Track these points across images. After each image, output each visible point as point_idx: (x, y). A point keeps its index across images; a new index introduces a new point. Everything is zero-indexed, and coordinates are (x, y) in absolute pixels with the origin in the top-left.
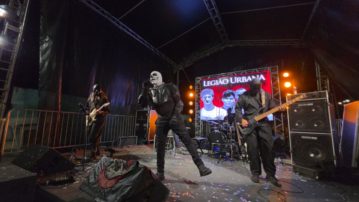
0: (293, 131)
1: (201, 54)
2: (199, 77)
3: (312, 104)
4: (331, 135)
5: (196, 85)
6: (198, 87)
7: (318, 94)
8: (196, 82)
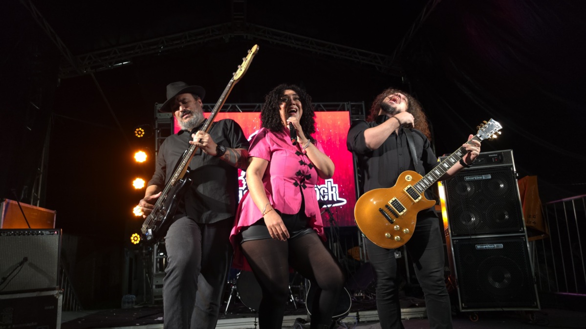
0: (457, 236)
3: (489, 177)
4: (524, 236)
5: (157, 127)
6: (162, 136)
7: (498, 156)
8: (157, 118)
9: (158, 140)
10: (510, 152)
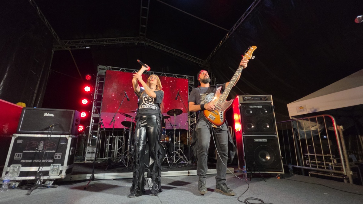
0: (245, 134)
1: (107, 39)
2: (105, 66)
3: (261, 107)
4: (277, 136)
5: (97, 76)
6: (100, 80)
7: (265, 98)
8: (98, 72)
9: (98, 82)
10: (270, 96)
